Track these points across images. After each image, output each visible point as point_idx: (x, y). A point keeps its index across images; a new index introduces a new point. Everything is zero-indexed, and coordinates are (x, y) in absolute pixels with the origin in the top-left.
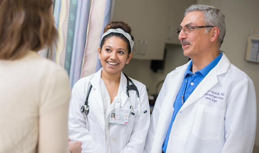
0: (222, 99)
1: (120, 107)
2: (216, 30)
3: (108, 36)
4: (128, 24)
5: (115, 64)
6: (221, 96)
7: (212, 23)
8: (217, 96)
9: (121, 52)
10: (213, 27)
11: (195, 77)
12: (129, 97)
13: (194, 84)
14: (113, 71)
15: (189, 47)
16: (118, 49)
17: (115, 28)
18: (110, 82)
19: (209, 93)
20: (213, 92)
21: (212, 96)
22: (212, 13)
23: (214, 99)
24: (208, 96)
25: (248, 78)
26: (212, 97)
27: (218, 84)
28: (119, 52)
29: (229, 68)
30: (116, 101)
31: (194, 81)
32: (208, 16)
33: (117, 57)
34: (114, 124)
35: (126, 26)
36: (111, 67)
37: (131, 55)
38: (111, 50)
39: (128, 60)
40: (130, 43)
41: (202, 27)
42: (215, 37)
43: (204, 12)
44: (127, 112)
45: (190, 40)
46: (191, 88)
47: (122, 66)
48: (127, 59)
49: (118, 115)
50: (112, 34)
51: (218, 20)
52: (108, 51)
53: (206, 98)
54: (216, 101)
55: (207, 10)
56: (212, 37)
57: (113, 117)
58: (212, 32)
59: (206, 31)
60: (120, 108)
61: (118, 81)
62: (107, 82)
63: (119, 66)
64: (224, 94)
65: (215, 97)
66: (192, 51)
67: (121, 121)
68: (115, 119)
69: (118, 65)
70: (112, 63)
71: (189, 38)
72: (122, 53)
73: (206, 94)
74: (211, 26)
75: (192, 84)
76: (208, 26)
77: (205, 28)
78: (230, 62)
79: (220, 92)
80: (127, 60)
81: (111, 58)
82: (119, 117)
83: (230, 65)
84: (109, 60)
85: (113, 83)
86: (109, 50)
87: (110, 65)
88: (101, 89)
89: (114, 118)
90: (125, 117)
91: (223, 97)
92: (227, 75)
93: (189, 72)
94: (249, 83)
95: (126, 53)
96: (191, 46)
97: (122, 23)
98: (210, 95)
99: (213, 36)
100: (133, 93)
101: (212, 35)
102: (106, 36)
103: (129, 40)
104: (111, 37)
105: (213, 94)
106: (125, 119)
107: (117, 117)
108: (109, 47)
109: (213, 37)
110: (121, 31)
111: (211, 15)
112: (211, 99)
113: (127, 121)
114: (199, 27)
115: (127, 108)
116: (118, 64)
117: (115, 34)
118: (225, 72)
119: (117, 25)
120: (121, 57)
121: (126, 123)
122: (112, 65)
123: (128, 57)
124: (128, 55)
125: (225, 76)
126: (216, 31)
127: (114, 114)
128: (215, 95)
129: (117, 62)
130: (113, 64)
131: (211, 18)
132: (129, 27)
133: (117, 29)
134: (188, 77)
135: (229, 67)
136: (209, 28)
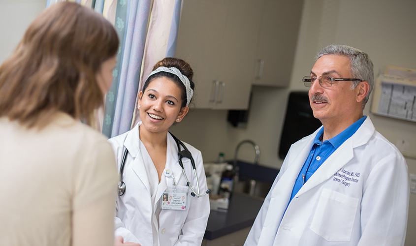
0: (357, 181)
1: (174, 184)
2: (365, 86)
3: (156, 76)
4: (190, 65)
5: (159, 118)
6: (355, 178)
7: (361, 75)
8: (351, 177)
9: (171, 101)
10: (362, 81)
11: (323, 149)
12: (183, 168)
13: (321, 159)
14: (154, 128)
15: (325, 106)
16: (167, 96)
17: (169, 66)
18: (153, 146)
19: (339, 172)
20: (345, 172)
21: (343, 177)
22: (362, 60)
23: (345, 181)
24: (337, 177)
25: (396, 153)
26: (342, 179)
27: (354, 160)
28: (168, 101)
29: (372, 138)
30: (167, 175)
31: (322, 154)
32: (357, 64)
33: (162, 108)
34: (166, 210)
35: (186, 66)
36: (152, 122)
37: (187, 110)
38: (156, 96)
39: (181, 117)
40: (186, 92)
41: (348, 80)
42: (362, 95)
43: (351, 58)
44: (183, 192)
45: (327, 97)
46: (316, 164)
47: (168, 124)
48: (179, 115)
49: (172, 196)
50: (163, 73)
51: (368, 71)
52: (152, 98)
53: (334, 180)
54: (347, 184)
55: (354, 55)
56: (358, 95)
57: (165, 200)
58: (359, 88)
59: (352, 86)
60: (174, 186)
61: (165, 144)
62: (149, 145)
63: (163, 123)
64: (359, 174)
65: (347, 179)
66: (329, 113)
67: (176, 204)
68: (169, 203)
69: (163, 121)
70: (154, 116)
71: (326, 93)
72: (172, 103)
73: (336, 174)
74: (359, 80)
75: (319, 158)
76: (356, 80)
77: (351, 82)
78: (376, 130)
79: (355, 172)
80: (179, 117)
81: (153, 108)
82: (173, 199)
83: (374, 133)
84: (151, 111)
85: (157, 147)
86: (153, 96)
87: (151, 119)
88: (142, 158)
89: (167, 201)
90: (181, 199)
91: (358, 178)
92: (367, 146)
93: (318, 141)
94: (397, 159)
95: (179, 104)
96: (327, 105)
97: (181, 61)
98: (340, 176)
99: (360, 94)
100: (186, 162)
101: (358, 93)
102: (153, 76)
103: (186, 86)
104: (160, 77)
105: (345, 174)
106: (181, 202)
107: (171, 200)
108: (155, 91)
109: (360, 96)
110: (177, 72)
111: (360, 63)
112: (342, 181)
113: (184, 205)
114: (344, 79)
115: (182, 186)
116: (163, 119)
117: (166, 74)
118: (365, 143)
119: (173, 63)
120: (169, 110)
121: (183, 208)
122: (155, 119)
123: (181, 111)
124: (181, 108)
125: (364, 148)
126: (364, 88)
127: (167, 195)
128: (347, 176)
129: (162, 116)
130: (156, 117)
131: (360, 67)
132: (191, 69)
133: (172, 68)
134: (316, 148)
135: (373, 136)
136: (356, 83)
